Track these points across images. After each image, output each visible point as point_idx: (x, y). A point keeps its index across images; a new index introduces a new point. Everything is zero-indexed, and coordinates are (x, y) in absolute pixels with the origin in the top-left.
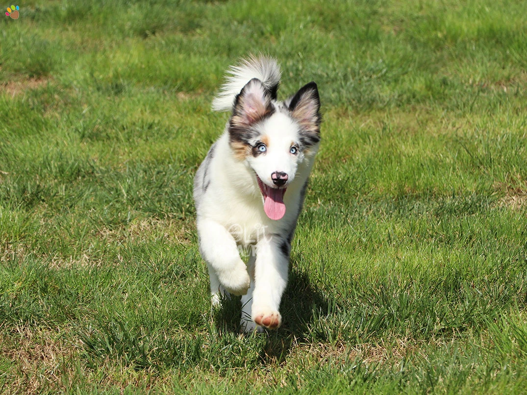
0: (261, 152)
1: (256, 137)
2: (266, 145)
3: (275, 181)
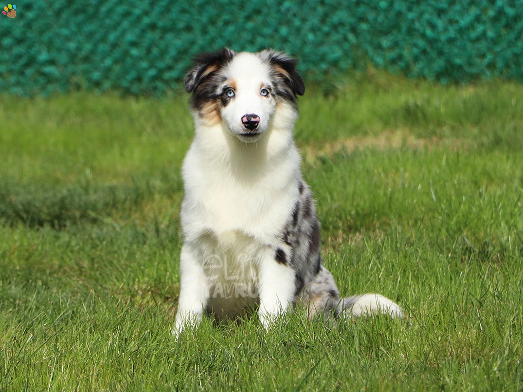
1: (222, 83)
2: (234, 90)
3: (246, 125)
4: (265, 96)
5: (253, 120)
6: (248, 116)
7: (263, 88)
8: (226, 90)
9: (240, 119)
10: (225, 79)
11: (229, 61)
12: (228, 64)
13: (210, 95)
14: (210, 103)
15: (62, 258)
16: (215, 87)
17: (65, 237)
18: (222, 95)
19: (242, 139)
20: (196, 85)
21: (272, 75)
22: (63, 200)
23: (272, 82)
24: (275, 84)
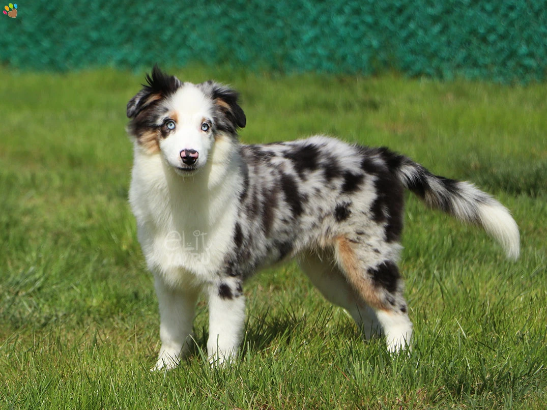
0: (170, 130)
1: (164, 114)
2: (175, 121)
3: (185, 160)
4: (205, 131)
5: (191, 155)
6: (187, 151)
7: (204, 122)
8: (167, 121)
9: (181, 150)
10: (166, 110)
11: (173, 93)
12: (172, 95)
13: (151, 124)
14: (150, 132)
15: (537, 222)
16: (156, 117)
17: (539, 203)
18: (162, 126)
19: (179, 173)
20: (137, 111)
21: (214, 110)
22: (538, 172)
23: (214, 118)
24: (216, 119)
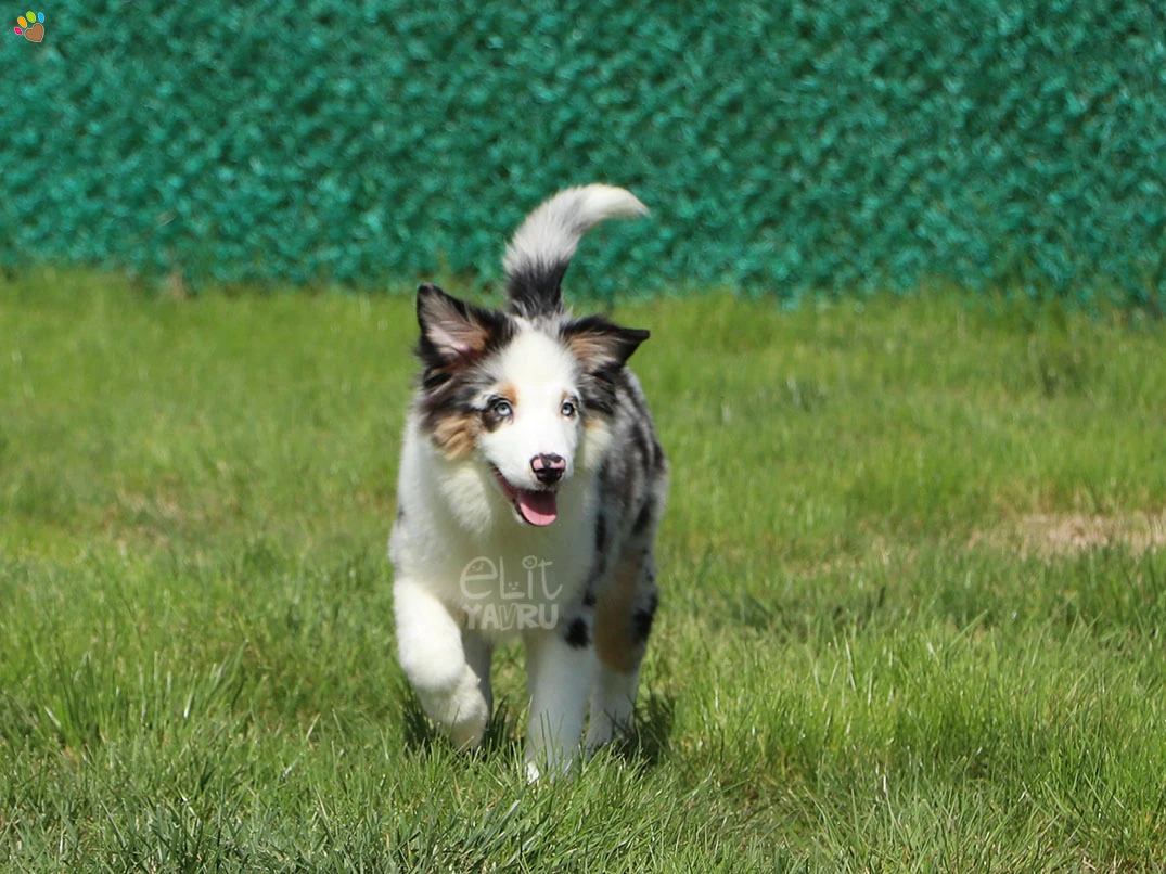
0: (503, 417)
1: (487, 388)
2: (512, 403)
3: (541, 475)
4: (568, 415)
5: (554, 465)
6: (545, 458)
7: (566, 401)
8: (496, 403)
9: (531, 457)
10: (491, 381)
11: (503, 345)
12: (502, 351)
13: (459, 404)
16: (472, 393)
18: (484, 411)
23: (579, 389)
24: (583, 391)
